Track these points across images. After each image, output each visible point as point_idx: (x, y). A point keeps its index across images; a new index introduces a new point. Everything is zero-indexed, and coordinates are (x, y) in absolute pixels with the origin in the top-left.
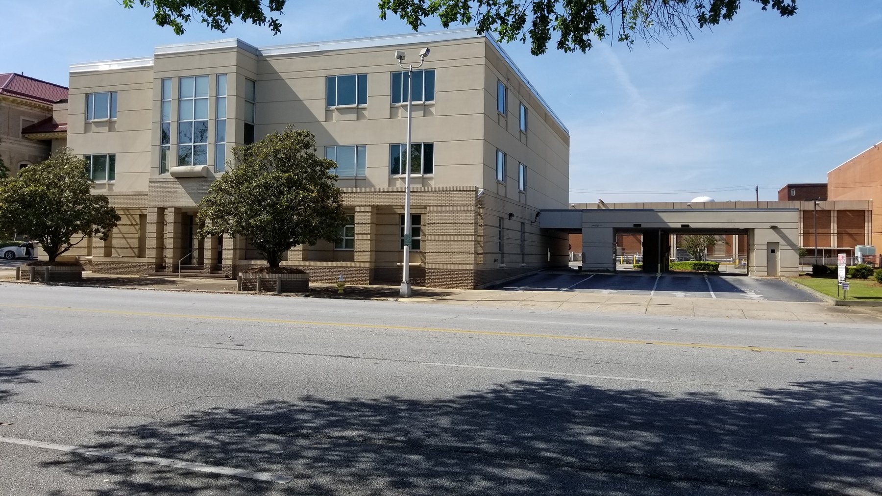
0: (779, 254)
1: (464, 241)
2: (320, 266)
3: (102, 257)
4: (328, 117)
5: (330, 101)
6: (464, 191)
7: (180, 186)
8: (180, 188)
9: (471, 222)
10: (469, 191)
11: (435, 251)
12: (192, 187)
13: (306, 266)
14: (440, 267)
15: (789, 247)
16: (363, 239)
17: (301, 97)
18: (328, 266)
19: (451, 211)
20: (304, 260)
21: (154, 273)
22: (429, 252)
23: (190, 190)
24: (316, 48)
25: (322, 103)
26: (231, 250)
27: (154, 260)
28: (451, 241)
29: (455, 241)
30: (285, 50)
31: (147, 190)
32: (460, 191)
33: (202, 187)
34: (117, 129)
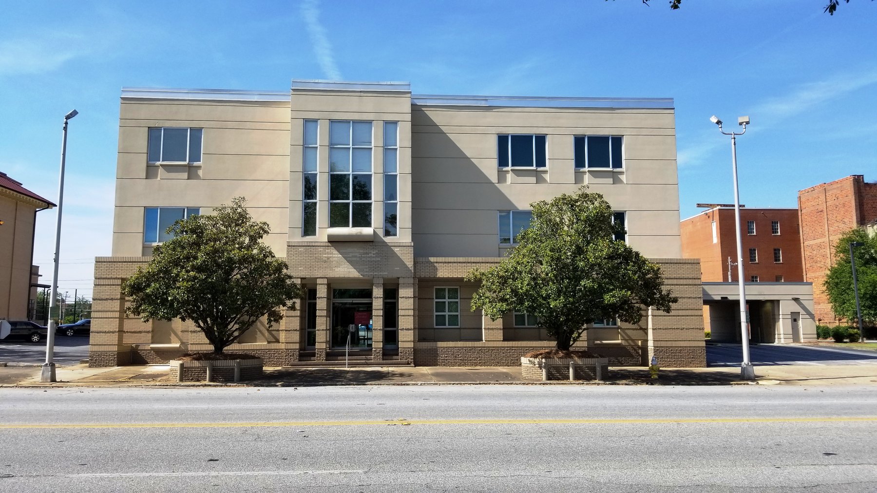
0: (800, 322)
1: (692, 316)
2: (527, 347)
4: (502, 177)
5: (502, 162)
6: (689, 263)
7: (335, 252)
8: (335, 254)
9: (699, 296)
10: (694, 263)
11: (662, 327)
12: (353, 253)
13: (508, 347)
14: (669, 344)
15: (808, 316)
17: (468, 155)
18: (536, 347)
19: (677, 285)
20: (504, 340)
21: (297, 362)
22: (656, 329)
23: (349, 257)
25: (495, 162)
26: (411, 329)
27: (297, 346)
28: (678, 316)
29: (683, 316)
30: (445, 101)
31: (285, 256)
32: (685, 263)
33: (367, 253)
34: (201, 176)
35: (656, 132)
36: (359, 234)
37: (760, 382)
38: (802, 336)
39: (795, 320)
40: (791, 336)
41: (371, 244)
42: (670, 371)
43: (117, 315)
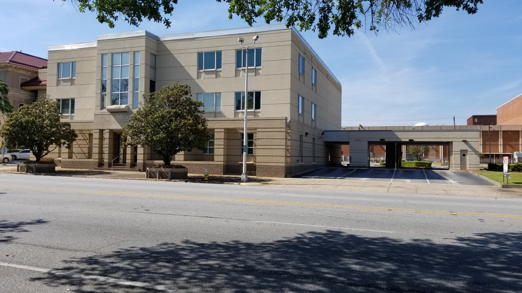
0: (468, 157)
1: (279, 149)
2: (194, 164)
3: (67, 158)
4: (199, 76)
5: (200, 67)
6: (279, 119)
7: (112, 117)
8: (112, 118)
9: (283, 138)
10: (281, 119)
11: (262, 155)
12: (119, 117)
13: (186, 164)
14: (265, 164)
15: (473, 153)
16: (219, 148)
17: (183, 65)
18: (199, 164)
19: (274, 132)
20: (185, 160)
21: (97, 168)
22: (258, 156)
23: (118, 119)
24: (191, 36)
25: (195, 68)
26: (143, 154)
27: (97, 160)
28: (271, 149)
29: (274, 149)
30: (173, 37)
31: (93, 119)
32: (277, 120)
33: (125, 117)
34: (76, 83)
35: (280, 44)
36: (119, 108)
38: (468, 166)
39: (464, 155)
40: (460, 166)
41: (126, 113)
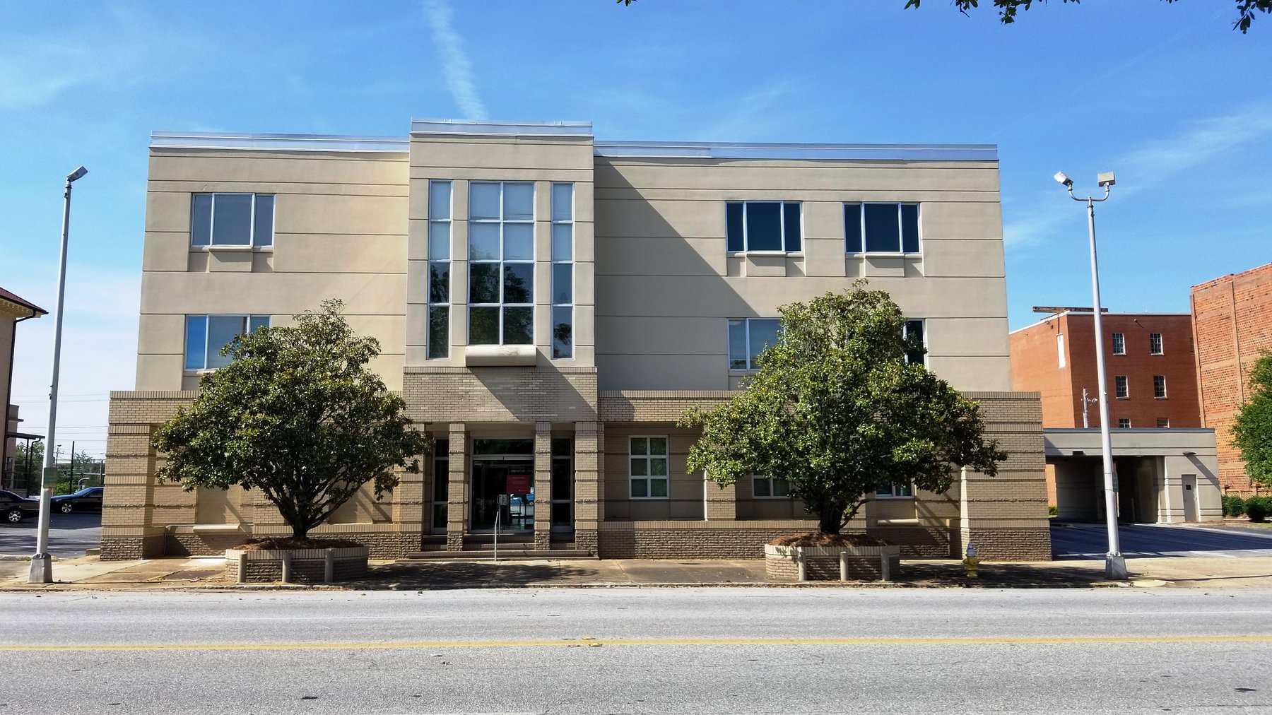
0: (1197, 491)
1: (1029, 480)
2: (772, 529)
4: (733, 267)
5: (734, 243)
7: (477, 382)
8: (477, 387)
9: (1040, 450)
10: (1031, 399)
11: (982, 498)
12: (504, 384)
13: (743, 529)
14: (993, 524)
15: (1208, 482)
17: (681, 232)
18: (786, 529)
19: (1005, 432)
20: (738, 518)
22: (973, 501)
23: (498, 391)
24: (704, 152)
25: (722, 244)
26: (594, 502)
28: (1008, 481)
29: (1015, 480)
31: (401, 389)
32: (1017, 399)
33: (526, 385)
34: (272, 267)
35: (970, 197)
37: (1136, 583)
38: (1199, 512)
39: (1189, 487)
40: (1183, 512)
41: (532, 370)
42: (995, 566)
43: (144, 480)
